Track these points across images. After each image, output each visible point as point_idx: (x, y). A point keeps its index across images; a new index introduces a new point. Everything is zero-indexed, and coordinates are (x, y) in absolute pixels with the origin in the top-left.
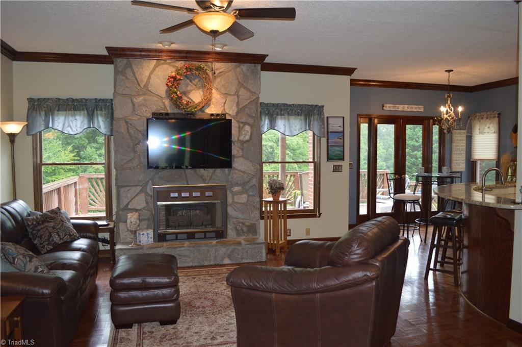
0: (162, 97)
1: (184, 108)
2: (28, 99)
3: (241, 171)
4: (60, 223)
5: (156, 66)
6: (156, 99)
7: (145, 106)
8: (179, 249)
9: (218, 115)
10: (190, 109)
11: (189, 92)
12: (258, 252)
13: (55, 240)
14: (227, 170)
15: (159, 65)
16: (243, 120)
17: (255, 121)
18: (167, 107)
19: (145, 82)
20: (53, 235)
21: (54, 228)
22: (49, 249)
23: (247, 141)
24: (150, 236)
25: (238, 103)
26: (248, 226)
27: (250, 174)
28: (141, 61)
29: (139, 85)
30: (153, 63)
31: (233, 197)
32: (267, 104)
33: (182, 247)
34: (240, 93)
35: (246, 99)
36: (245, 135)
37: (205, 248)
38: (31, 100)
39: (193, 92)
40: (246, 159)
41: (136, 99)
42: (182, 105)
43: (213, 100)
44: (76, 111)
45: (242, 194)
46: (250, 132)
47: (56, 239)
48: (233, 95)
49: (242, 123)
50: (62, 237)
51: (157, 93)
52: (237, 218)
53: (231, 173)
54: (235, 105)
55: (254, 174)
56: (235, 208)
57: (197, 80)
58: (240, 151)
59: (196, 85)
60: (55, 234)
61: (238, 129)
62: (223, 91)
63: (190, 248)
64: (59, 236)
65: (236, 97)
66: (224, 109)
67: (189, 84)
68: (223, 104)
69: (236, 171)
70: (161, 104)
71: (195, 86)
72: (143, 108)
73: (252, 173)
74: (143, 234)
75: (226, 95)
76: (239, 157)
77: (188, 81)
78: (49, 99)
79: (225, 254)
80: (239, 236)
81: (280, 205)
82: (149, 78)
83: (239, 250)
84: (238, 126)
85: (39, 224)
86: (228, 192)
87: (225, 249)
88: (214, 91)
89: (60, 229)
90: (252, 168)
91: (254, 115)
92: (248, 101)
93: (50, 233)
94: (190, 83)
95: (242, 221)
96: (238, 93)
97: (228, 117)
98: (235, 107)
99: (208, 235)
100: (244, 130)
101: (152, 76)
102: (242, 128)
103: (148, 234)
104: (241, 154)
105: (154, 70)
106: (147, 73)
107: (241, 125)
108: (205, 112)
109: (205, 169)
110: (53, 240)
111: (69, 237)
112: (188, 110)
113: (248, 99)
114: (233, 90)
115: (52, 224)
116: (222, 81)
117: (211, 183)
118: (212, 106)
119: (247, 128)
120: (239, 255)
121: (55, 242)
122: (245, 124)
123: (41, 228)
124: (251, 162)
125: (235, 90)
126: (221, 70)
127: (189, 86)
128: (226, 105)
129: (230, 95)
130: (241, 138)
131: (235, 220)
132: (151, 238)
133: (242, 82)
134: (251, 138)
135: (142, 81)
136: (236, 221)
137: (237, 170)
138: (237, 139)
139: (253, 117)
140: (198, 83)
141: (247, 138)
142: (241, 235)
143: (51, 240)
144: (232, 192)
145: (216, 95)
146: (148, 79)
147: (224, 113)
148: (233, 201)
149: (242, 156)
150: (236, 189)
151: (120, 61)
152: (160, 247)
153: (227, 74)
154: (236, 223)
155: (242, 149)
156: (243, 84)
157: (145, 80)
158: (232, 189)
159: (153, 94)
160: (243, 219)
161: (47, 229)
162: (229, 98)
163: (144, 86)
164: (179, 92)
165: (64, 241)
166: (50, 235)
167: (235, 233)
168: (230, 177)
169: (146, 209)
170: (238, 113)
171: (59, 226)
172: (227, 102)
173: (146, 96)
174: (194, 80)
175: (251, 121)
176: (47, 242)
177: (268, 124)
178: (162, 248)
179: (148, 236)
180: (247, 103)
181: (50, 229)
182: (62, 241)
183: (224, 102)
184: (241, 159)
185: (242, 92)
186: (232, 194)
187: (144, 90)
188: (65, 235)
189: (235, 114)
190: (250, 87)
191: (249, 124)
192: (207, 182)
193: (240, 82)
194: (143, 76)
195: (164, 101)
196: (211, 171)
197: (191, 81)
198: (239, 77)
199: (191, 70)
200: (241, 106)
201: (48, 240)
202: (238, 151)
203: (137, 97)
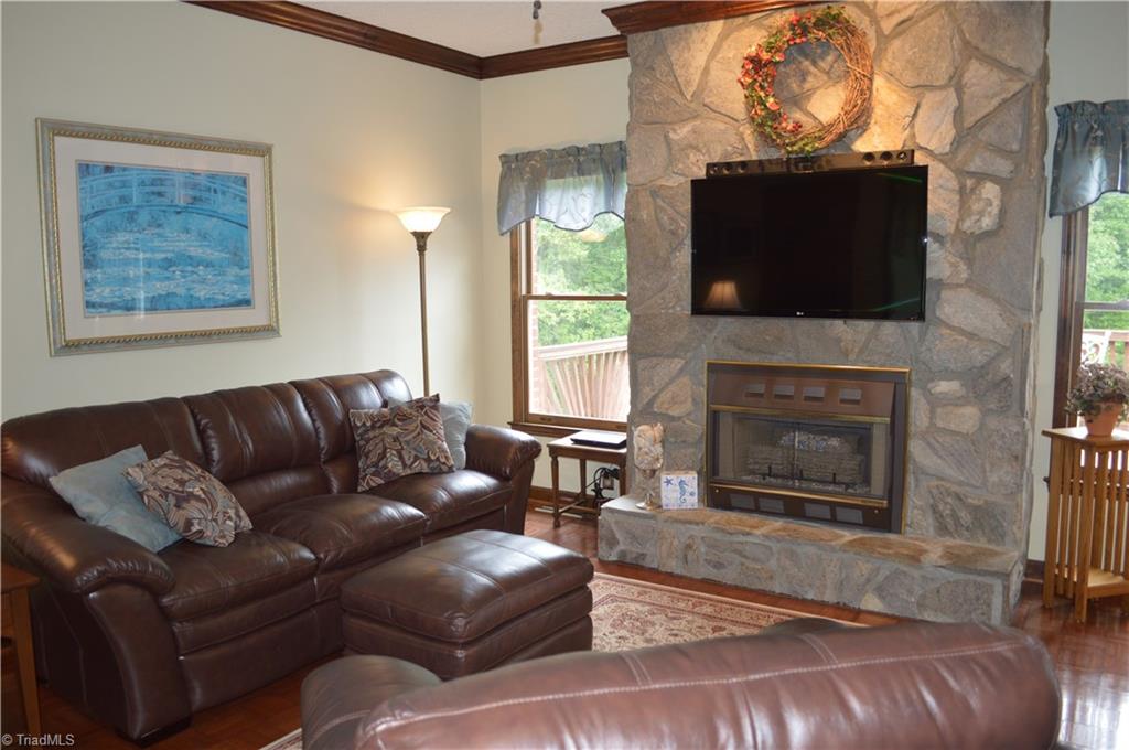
0: (736, 120)
1: (785, 145)
2: (500, 157)
3: (962, 332)
4: (413, 431)
5: (723, 37)
6: (722, 126)
7: (696, 149)
8: (742, 538)
9: (886, 155)
10: (801, 144)
11: (808, 96)
12: (978, 599)
13: (390, 465)
14: (914, 327)
15: (732, 32)
16: (976, 164)
17: (1017, 166)
18: (750, 146)
19: (695, 84)
20: (388, 455)
21: (396, 439)
22: (373, 485)
23: (987, 234)
24: (689, 489)
25: (958, 114)
26: (975, 510)
27: (993, 341)
28: (686, 30)
29: (681, 93)
30: (717, 26)
31: (932, 412)
32: (1104, 104)
33: (748, 534)
34: (968, 77)
35: (986, 97)
36: (981, 213)
37: (811, 550)
38: (505, 159)
39: (819, 92)
40: (983, 292)
41: (674, 131)
42: (779, 135)
43: (878, 111)
44: (583, 175)
45: (962, 405)
46: (996, 203)
47: (394, 465)
48: (941, 88)
49: (972, 174)
50: (408, 463)
51: (723, 112)
52: (942, 479)
53: (929, 337)
54: (949, 118)
55: (1008, 344)
56: (937, 445)
57: (830, 58)
58: (963, 267)
59: (828, 73)
60: (394, 452)
61: (958, 197)
62: (910, 79)
63: (767, 543)
64: (401, 457)
65: (952, 93)
66: (913, 136)
67: (808, 72)
68: (908, 120)
69: (946, 331)
70: (733, 139)
71: (825, 78)
72: (692, 155)
73: (999, 340)
74: (668, 482)
75: (917, 91)
76: (958, 286)
77: (807, 63)
78: (534, 153)
79: (868, 580)
80: (941, 536)
81: (1110, 454)
82: (706, 71)
83: (913, 578)
84: (957, 188)
85: (373, 427)
86: (914, 393)
87: (869, 566)
88: (879, 82)
89: (408, 443)
90: (999, 322)
91: (1015, 147)
92: (995, 102)
93: (385, 449)
94: (812, 69)
95: (955, 488)
96: (961, 76)
97: (920, 160)
98: (950, 126)
99: (842, 514)
100: (980, 199)
101: (714, 65)
102: (972, 190)
103: (682, 483)
104: (964, 275)
105: (717, 48)
106: (700, 59)
107: (969, 183)
108: (851, 150)
109: (850, 322)
110: (385, 467)
111: (425, 465)
112: (795, 148)
113: (995, 95)
114: (943, 69)
115: (395, 431)
116: (907, 47)
117: (865, 362)
118: (874, 129)
119: (990, 191)
120: (910, 592)
121: (390, 471)
122: (981, 177)
123: (375, 437)
124: (998, 301)
125: (952, 70)
126: (904, 16)
127: (810, 79)
128: (918, 121)
129: (931, 88)
130: (967, 225)
131: (935, 483)
132: (692, 494)
133: (974, 42)
134: (1001, 225)
135: (688, 82)
136: (938, 487)
137: (948, 326)
138: (951, 228)
139: (1011, 152)
140: (835, 66)
141: (987, 222)
142: (950, 534)
143: (381, 465)
144: (927, 393)
145: (886, 96)
146: (702, 74)
147: (910, 145)
148: (932, 424)
149: (968, 283)
150: (944, 387)
151: (641, 40)
152: (697, 524)
153: (922, 23)
154: (935, 491)
155: (970, 262)
156: (977, 48)
157: (696, 79)
158: (930, 385)
159: (713, 115)
160: (960, 484)
161: (383, 440)
162: (930, 99)
163: (692, 96)
164: (771, 100)
165: (413, 472)
166: (383, 455)
167: (931, 520)
168: (924, 348)
169: (692, 417)
170: (957, 143)
171: (407, 438)
172: (920, 112)
173: (698, 122)
174: (823, 59)
175: (1003, 167)
176: (373, 469)
177: (1100, 175)
178: (701, 526)
179: (681, 488)
180: (991, 108)
181: (388, 440)
182: (409, 472)
183: (912, 112)
184: (965, 294)
185: (976, 73)
186: (929, 402)
187: (693, 105)
188: (416, 458)
189: (947, 149)
190: (1006, 55)
191: (995, 179)
192: (852, 357)
193: (966, 43)
194: (692, 70)
195: (741, 129)
196: (865, 326)
197: (814, 63)
198: (964, 27)
199: (805, 31)
200: (969, 121)
201: (376, 465)
202: (954, 266)
203: (676, 127)
